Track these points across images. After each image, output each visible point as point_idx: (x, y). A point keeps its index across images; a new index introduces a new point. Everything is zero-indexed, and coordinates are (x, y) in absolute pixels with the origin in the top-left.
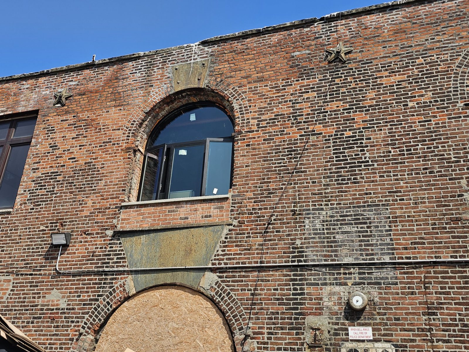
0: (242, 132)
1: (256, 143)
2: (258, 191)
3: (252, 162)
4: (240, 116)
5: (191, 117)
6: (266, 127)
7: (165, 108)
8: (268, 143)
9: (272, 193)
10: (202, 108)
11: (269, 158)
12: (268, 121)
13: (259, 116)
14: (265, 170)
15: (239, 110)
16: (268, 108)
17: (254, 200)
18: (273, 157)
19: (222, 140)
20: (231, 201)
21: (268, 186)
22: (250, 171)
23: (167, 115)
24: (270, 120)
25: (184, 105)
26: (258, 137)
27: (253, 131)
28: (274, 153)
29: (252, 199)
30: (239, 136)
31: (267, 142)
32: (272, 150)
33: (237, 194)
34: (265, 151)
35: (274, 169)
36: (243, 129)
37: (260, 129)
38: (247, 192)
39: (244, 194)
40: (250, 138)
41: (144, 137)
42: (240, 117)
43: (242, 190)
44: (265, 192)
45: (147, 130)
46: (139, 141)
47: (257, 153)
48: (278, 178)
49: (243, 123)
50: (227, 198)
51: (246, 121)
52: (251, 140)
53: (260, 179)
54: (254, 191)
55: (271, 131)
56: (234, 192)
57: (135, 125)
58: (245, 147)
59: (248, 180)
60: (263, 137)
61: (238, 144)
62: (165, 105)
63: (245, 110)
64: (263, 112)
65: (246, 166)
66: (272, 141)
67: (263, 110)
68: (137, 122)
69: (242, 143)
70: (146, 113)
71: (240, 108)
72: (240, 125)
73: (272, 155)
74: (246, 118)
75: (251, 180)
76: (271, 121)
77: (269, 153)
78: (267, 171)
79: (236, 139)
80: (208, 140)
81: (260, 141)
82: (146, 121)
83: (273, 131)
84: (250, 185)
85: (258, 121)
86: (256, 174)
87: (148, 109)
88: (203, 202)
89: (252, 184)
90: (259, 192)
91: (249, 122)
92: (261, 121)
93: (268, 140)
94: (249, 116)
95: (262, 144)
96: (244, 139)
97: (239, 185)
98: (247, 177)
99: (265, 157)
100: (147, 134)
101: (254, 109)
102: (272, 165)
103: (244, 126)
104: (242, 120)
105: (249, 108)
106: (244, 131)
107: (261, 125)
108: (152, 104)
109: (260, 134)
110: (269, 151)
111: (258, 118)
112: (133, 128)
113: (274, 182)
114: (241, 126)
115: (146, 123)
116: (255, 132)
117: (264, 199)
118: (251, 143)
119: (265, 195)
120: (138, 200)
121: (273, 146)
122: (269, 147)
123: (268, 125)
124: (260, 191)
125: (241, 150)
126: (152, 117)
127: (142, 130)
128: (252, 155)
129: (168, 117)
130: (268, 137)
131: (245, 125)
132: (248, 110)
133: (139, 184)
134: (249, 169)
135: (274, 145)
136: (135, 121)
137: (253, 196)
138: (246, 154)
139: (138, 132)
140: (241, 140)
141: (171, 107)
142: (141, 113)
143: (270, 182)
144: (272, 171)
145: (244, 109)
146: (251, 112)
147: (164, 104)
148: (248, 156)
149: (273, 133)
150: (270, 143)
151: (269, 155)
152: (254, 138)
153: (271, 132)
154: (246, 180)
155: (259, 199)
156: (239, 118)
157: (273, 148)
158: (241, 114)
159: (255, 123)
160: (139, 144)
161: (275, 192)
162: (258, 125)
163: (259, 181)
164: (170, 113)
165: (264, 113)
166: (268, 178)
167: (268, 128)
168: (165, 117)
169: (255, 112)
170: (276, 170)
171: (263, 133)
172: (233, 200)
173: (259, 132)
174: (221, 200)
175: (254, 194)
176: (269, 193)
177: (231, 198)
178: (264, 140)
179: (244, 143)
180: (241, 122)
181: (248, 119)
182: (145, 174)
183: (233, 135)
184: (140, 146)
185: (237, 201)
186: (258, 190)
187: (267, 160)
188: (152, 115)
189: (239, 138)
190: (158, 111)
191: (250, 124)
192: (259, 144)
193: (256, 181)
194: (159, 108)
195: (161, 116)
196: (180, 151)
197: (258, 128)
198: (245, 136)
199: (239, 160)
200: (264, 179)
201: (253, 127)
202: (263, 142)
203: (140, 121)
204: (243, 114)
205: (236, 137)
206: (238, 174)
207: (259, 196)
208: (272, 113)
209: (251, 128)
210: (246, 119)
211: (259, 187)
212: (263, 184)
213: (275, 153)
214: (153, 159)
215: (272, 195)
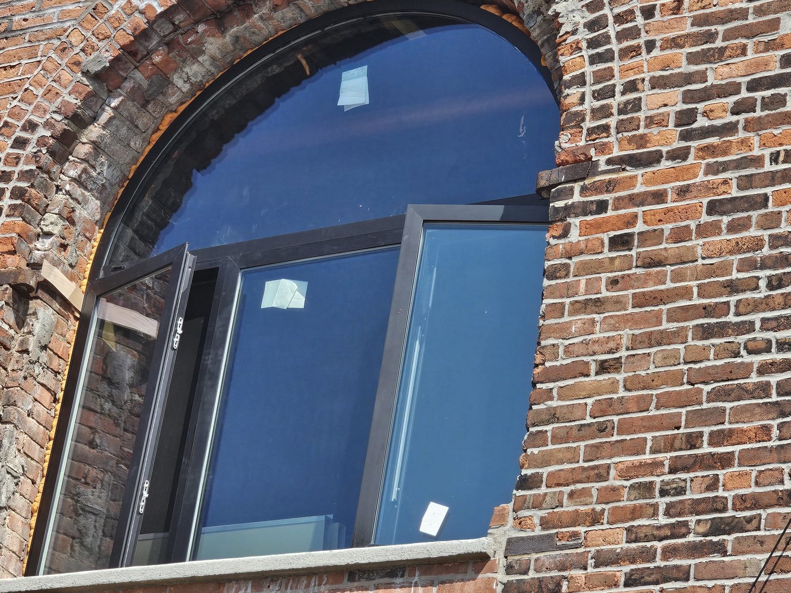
0: (596, 164)
1: (667, 227)
2: (655, 514)
3: (635, 343)
4: (589, 70)
5: (344, 84)
6: (731, 128)
7: (200, 42)
8: (733, 228)
9: (732, 526)
10: (421, 35)
11: (731, 318)
12: (744, 94)
13: (693, 68)
14: (707, 388)
15: (584, 35)
16: (751, 19)
17: (627, 568)
18: (756, 306)
19: (496, 212)
20: (502, 577)
21: (713, 484)
22: (622, 393)
23: (218, 83)
24: (753, 86)
25: (310, 24)
26: (683, 192)
27: (654, 158)
28: (762, 284)
29: (615, 559)
30: (577, 187)
31: (726, 219)
32: (750, 265)
33: (538, 531)
34: (711, 271)
35: (754, 379)
36: (603, 149)
37: (694, 144)
38: (595, 519)
39: (575, 535)
40: (634, 200)
41: (81, 213)
42: (589, 79)
43: (569, 507)
44: (695, 518)
45: (104, 171)
46: (48, 235)
47: (669, 285)
48: (775, 432)
49: (605, 112)
50: (480, 560)
51: (619, 99)
52: (639, 210)
53: (670, 445)
54: (636, 512)
55: (756, 152)
56: (520, 523)
57: (30, 149)
58: (607, 254)
59: (607, 450)
60: (708, 188)
61: (565, 234)
62: (201, 28)
63: (620, 36)
64: (719, 43)
65: (603, 367)
66: (755, 214)
67: (721, 28)
68: (42, 132)
69: (587, 228)
70: (96, 77)
71: (591, 26)
72: (588, 124)
73: (749, 295)
74: (618, 82)
75: (622, 448)
76: (758, 95)
77: (732, 287)
78: (715, 396)
79: (560, 204)
80: (414, 216)
81: (687, 213)
82: (94, 119)
83: (767, 153)
84: (614, 481)
85: (689, 97)
86: (653, 412)
87: (106, 54)
88: (346, 583)
89: (625, 474)
90: (663, 520)
91: (636, 105)
92: (706, 95)
93: (734, 205)
94: (639, 69)
95: (703, 231)
96: (602, 207)
97: (556, 481)
98: (602, 429)
99: (707, 311)
100: (102, 192)
101: (669, 27)
102: (747, 359)
103: (606, 128)
104: (597, 95)
105: (640, 21)
106: (603, 159)
107: (701, 122)
108: (127, 25)
109: (691, 171)
110: (735, 275)
111: (688, 78)
112: (23, 167)
113: (748, 458)
114: (591, 131)
115: (94, 131)
116: (665, 164)
117: (684, 562)
118: (640, 227)
119: (691, 538)
120: (31, 570)
121: (757, 244)
122: (737, 248)
123: (742, 117)
124: (667, 513)
125: (586, 269)
126: (132, 95)
127: (73, 173)
128: (641, 301)
129: (229, 91)
130: (735, 193)
131: (612, 121)
132: (634, 33)
133: (41, 483)
134: (615, 383)
135: (766, 234)
136: (31, 126)
137: (622, 546)
138: (605, 293)
139: (45, 188)
140: (584, 209)
141: (237, 39)
142: (66, 76)
143: (725, 461)
144: (744, 392)
145: (612, 30)
146: (650, 45)
147: (197, 23)
148: (618, 303)
149: (768, 167)
150: (743, 225)
151: (733, 299)
152: (660, 197)
153: (757, 161)
154: (594, 452)
155: (659, 563)
156: (581, 80)
157: (758, 255)
158: (593, 60)
159: (672, 110)
160: (55, 253)
161: (749, 520)
162: (685, 118)
163: (666, 457)
164: (233, 70)
165: (722, 50)
166: (717, 439)
167: (741, 134)
168: (207, 92)
169: (674, 43)
170: (765, 389)
171: (712, 169)
172: (509, 569)
173: (691, 160)
174: (448, 571)
175: (633, 535)
176: (718, 528)
177: (500, 560)
178: (712, 208)
179: (598, 227)
180: (590, 103)
181: (631, 87)
182: (81, 422)
183: (543, 183)
184: (56, 263)
185: (532, 574)
186: (655, 507)
187: (721, 330)
188: (128, 85)
189: (577, 198)
190: (166, 62)
191: (642, 115)
192: (681, 235)
193: (647, 457)
194: (170, 45)
195: (186, 88)
196: (270, 285)
197: (685, 136)
198: (610, 186)
199: (563, 331)
200: (692, 441)
201: (655, 130)
202: (705, 218)
203: (61, 125)
204: (607, 57)
205: (560, 196)
206: (553, 416)
207: (659, 545)
208: (769, 46)
209: (642, 141)
210: (619, 89)
211: (663, 493)
212: (686, 469)
213: (770, 286)
214: (125, 334)
215: (730, 538)
